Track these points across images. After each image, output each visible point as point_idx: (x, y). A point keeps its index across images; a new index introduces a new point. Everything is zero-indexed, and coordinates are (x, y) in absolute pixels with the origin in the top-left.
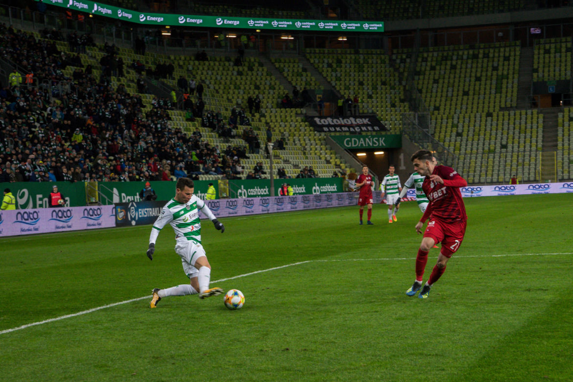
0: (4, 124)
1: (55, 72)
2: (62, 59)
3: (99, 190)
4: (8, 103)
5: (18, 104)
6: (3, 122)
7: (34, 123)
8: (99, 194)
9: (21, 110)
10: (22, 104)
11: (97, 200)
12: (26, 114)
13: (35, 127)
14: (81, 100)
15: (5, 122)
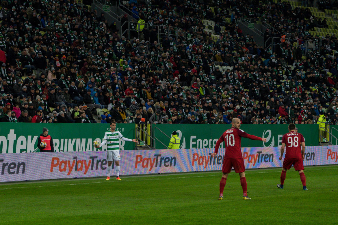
0: (258, 77)
1: (304, 33)
2: (310, 22)
3: (330, 132)
4: (263, 60)
5: (271, 60)
6: (257, 75)
7: (283, 75)
8: (330, 135)
9: (273, 65)
10: (274, 60)
11: (329, 140)
12: (277, 69)
13: (283, 79)
14: (323, 56)
15: (259, 75)
